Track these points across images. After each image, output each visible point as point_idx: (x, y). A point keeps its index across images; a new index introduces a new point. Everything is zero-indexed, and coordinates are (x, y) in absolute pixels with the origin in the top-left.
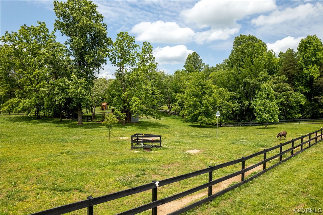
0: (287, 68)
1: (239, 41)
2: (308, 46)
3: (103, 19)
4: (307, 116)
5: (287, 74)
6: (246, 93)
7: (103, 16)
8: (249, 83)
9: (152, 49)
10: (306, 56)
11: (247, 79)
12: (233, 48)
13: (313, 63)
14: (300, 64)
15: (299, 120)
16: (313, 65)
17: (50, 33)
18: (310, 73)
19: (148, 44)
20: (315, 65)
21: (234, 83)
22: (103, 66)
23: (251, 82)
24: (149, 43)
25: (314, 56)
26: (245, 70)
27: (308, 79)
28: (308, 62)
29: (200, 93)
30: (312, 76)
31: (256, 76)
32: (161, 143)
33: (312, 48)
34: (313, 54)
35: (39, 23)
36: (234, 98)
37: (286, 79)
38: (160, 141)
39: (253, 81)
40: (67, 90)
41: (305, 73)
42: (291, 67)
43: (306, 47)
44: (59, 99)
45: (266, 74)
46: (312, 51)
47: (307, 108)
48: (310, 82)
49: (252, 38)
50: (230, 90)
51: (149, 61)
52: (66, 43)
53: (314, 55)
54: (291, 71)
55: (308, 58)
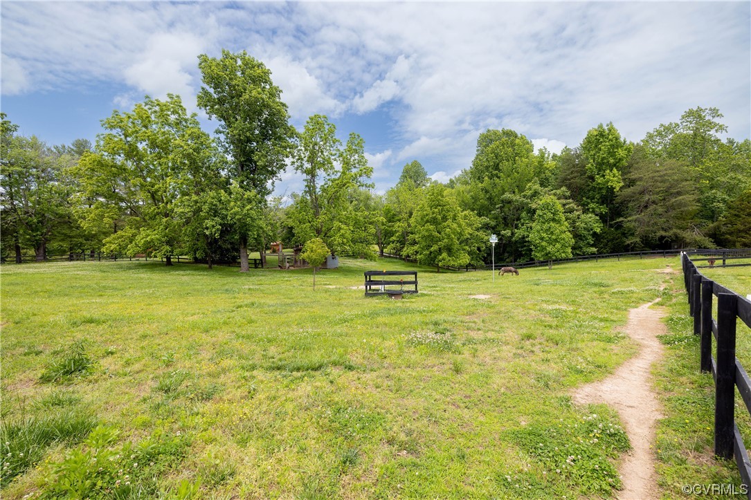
0: (569, 177)
1: (487, 140)
2: (601, 140)
3: (281, 94)
4: (605, 251)
5: (569, 187)
6: (505, 219)
7: (280, 88)
8: (510, 202)
9: (363, 145)
10: (598, 156)
11: (507, 195)
12: (478, 150)
13: (611, 167)
14: (590, 169)
15: (593, 257)
16: (611, 171)
17: (188, 116)
18: (608, 182)
19: (357, 137)
20: (614, 169)
21: (486, 203)
22: (281, 174)
23: (514, 199)
24: (359, 136)
25: (612, 156)
26: (502, 182)
27: (604, 192)
28: (602, 166)
29: (439, 217)
30: (612, 186)
31: (521, 189)
32: (416, 286)
33: (607, 144)
34: (609, 153)
35: (170, 96)
36: (486, 227)
37: (568, 194)
38: (415, 283)
39: (517, 197)
40: (224, 212)
41: (599, 183)
42: (576, 174)
43: (598, 142)
44: (212, 226)
45: (537, 187)
46: (609, 148)
47: (603, 238)
48: (608, 197)
49: (509, 134)
50: (480, 215)
51: (357, 165)
52: (218, 132)
53: (612, 154)
54: (577, 180)
55: (603, 159)
